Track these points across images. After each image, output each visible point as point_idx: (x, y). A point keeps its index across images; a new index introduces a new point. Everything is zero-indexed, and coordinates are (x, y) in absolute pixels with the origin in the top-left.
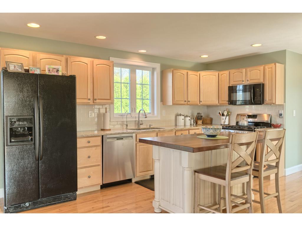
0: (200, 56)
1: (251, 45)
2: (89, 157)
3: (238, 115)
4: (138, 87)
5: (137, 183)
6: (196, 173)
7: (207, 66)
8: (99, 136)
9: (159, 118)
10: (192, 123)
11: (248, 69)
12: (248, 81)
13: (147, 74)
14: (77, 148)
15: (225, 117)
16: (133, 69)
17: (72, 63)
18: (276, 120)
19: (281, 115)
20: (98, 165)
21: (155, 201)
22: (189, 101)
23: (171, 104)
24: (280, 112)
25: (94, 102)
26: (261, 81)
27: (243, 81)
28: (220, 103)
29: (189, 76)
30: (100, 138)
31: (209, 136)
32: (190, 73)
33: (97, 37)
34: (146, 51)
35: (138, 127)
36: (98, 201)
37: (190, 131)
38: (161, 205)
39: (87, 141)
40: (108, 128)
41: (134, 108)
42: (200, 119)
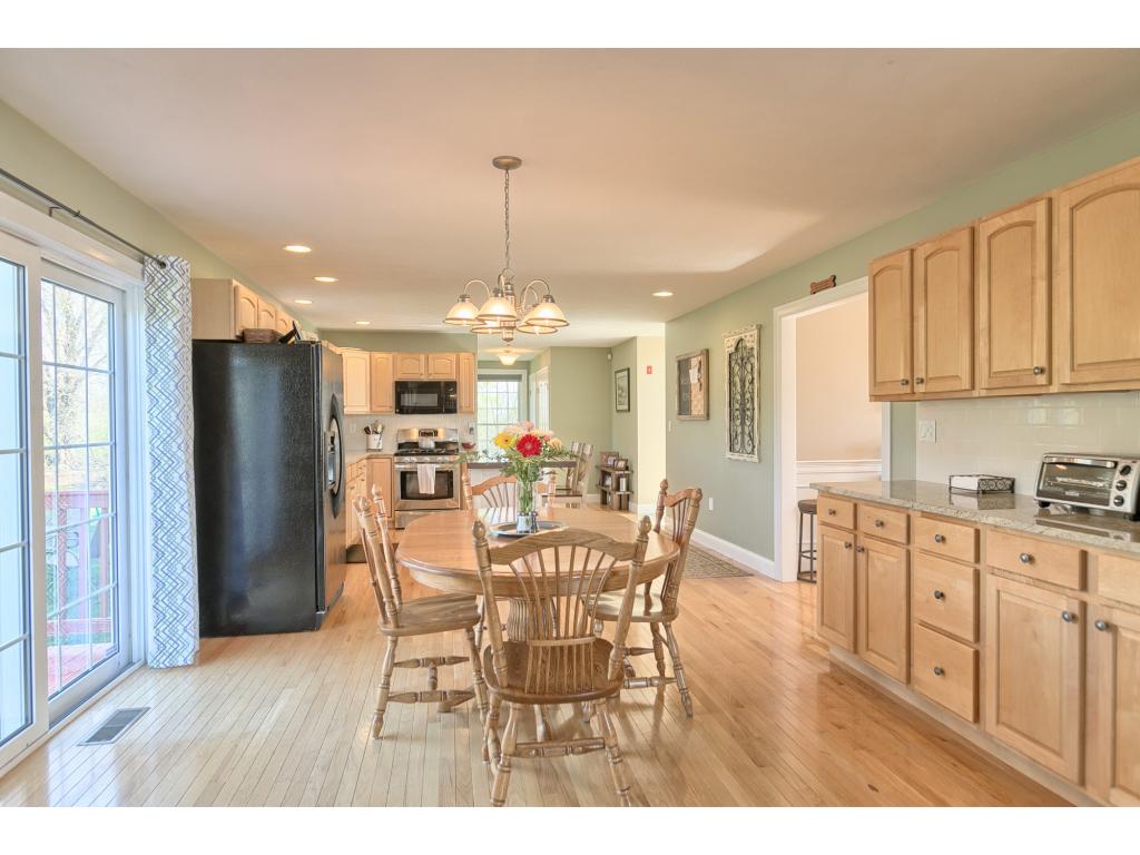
11: (430, 356)
12: (430, 374)
18: (466, 437)
19: (471, 429)
26: (453, 377)
27: (422, 375)
28: (374, 409)
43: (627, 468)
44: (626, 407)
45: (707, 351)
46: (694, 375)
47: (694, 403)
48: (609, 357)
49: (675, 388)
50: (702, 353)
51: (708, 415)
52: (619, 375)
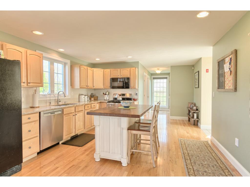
0: (95, 59)
1: (127, 57)
2: (30, 131)
3: (114, 94)
4: (55, 75)
5: (63, 144)
6: (129, 130)
7: (94, 65)
8: (37, 113)
9: (70, 97)
10: (88, 99)
11: (121, 69)
12: (121, 76)
13: (60, 66)
14: (22, 124)
15: (107, 95)
16: (52, 61)
17: (7, 50)
18: (134, 97)
19: (137, 94)
20: (37, 137)
21: (96, 153)
22: (88, 86)
23: (79, 88)
24: (136, 93)
25: (27, 85)
26: (129, 76)
27: (119, 76)
28: (105, 87)
29: (88, 71)
30: (38, 114)
31: (125, 107)
32: (89, 68)
33: (34, 32)
34: (64, 50)
35: (58, 104)
36: (44, 166)
37: (92, 104)
38: (101, 156)
39: (27, 118)
40: (37, 105)
41: (53, 90)
42: (93, 97)
43: (197, 110)
44: (197, 86)
45: (236, 51)
46: (226, 67)
47: (227, 82)
48: (193, 68)
49: (217, 76)
50: (232, 54)
51: (236, 89)
52: (196, 74)
